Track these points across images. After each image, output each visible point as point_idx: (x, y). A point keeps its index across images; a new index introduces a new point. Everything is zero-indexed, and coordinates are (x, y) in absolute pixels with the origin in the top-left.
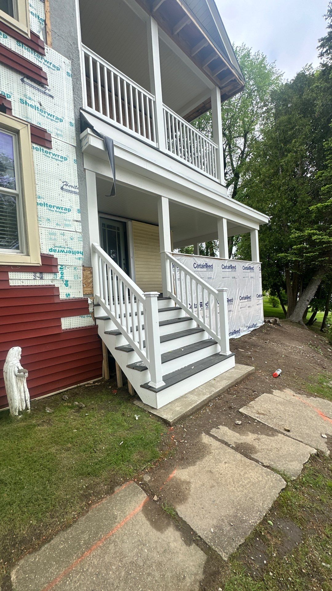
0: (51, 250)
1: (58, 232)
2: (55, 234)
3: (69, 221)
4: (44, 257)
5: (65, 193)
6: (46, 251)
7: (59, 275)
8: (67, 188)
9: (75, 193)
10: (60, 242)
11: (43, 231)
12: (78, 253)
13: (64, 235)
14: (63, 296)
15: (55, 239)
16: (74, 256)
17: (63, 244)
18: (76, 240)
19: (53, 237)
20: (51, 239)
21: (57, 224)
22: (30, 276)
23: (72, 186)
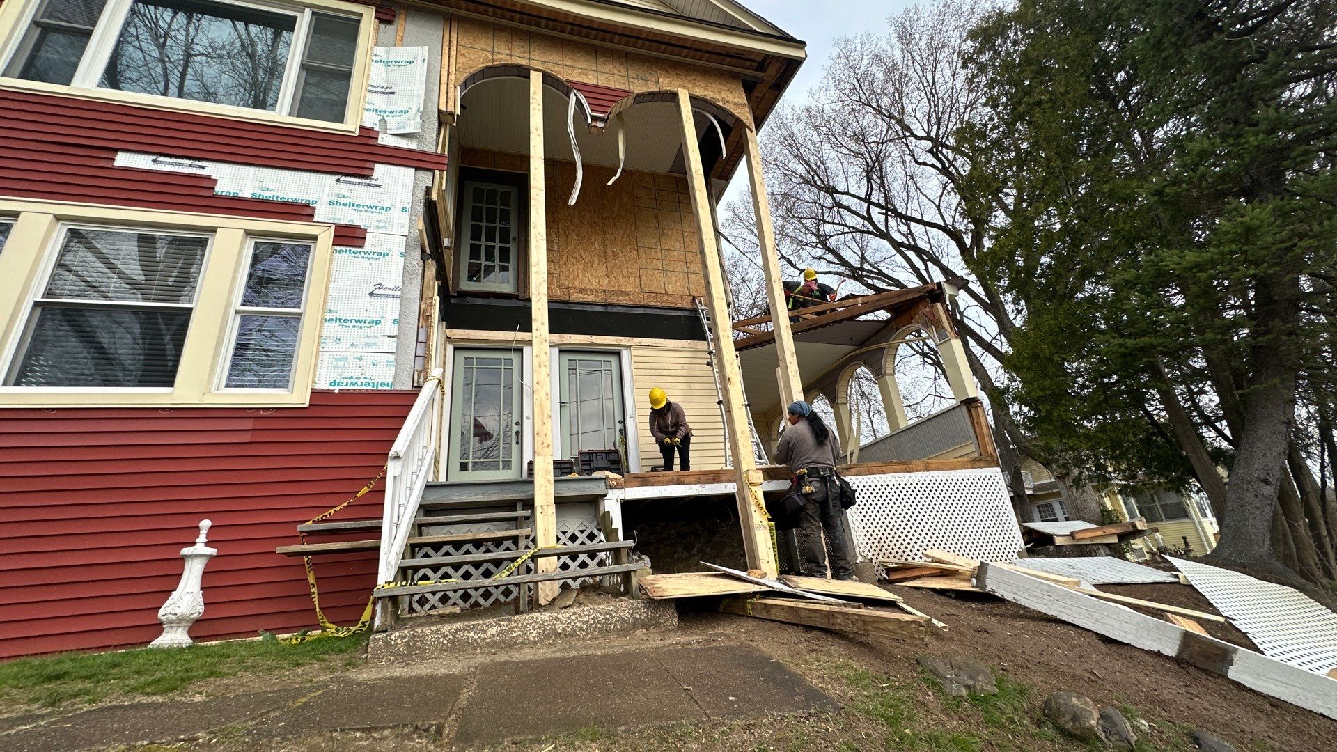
0: (333, 383)
1: (352, 356)
2: (346, 359)
3: (375, 337)
4: (317, 394)
6: (323, 385)
8: (381, 292)
9: (393, 296)
10: (353, 371)
11: (326, 357)
12: (383, 384)
13: (361, 359)
15: (344, 367)
17: (357, 373)
18: (382, 365)
19: (341, 364)
20: (337, 367)
21: (352, 345)
23: (389, 289)
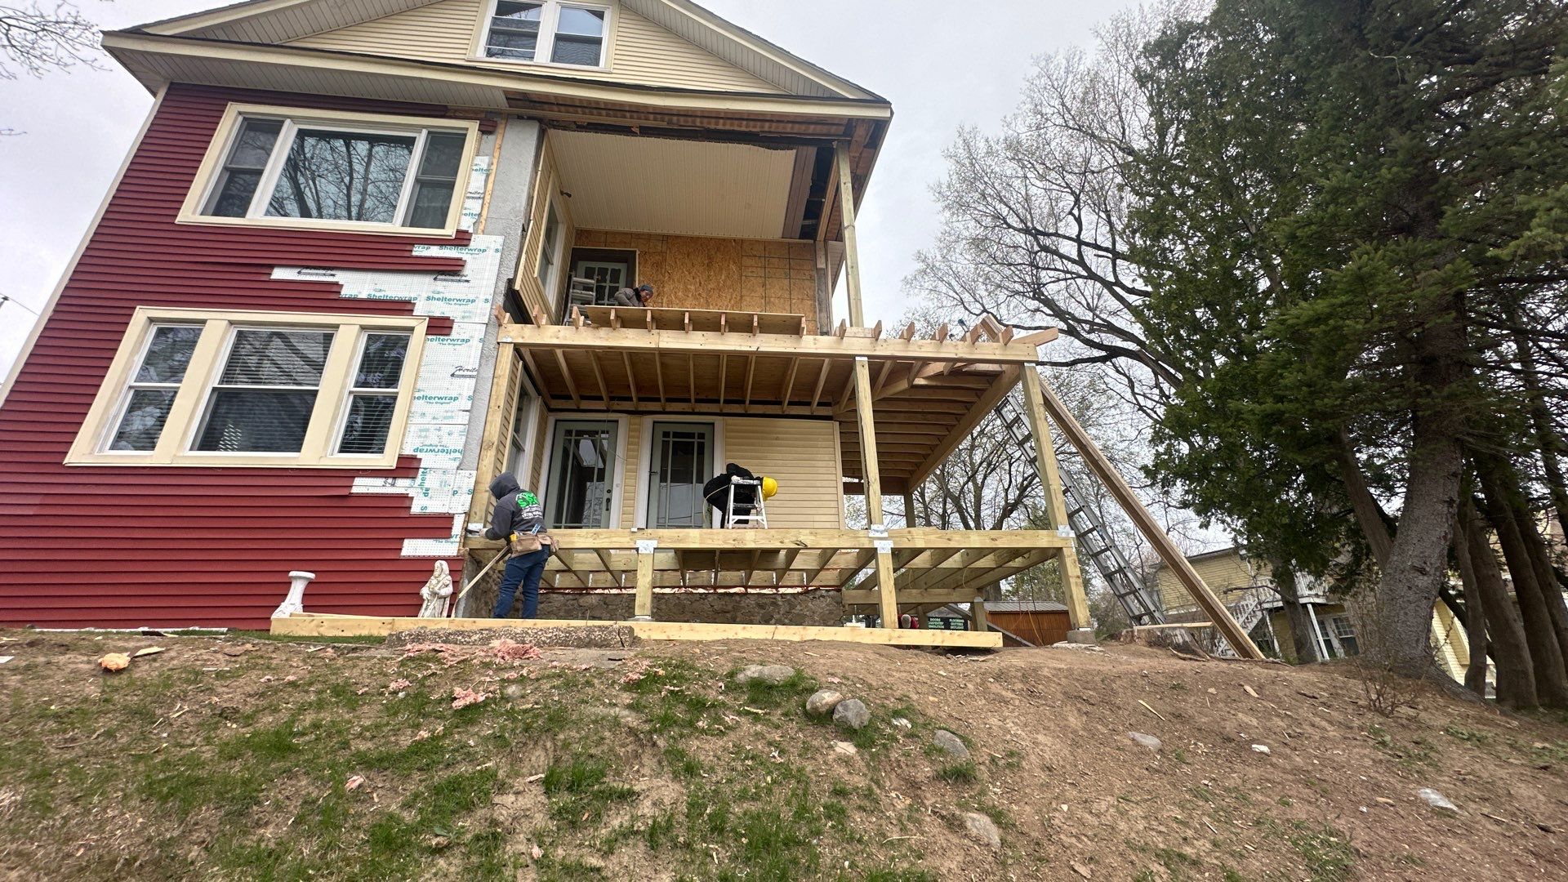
0: (416, 450)
1: (432, 428)
3: (452, 411)
4: (401, 458)
5: (456, 380)
6: (408, 452)
7: (418, 480)
8: (461, 373)
9: (470, 377)
10: (433, 439)
11: (412, 428)
12: (455, 451)
13: (439, 430)
14: (415, 509)
15: (426, 437)
16: (448, 456)
17: (435, 441)
18: (456, 435)
20: (420, 436)
21: (434, 418)
22: (380, 481)
23: (468, 370)
